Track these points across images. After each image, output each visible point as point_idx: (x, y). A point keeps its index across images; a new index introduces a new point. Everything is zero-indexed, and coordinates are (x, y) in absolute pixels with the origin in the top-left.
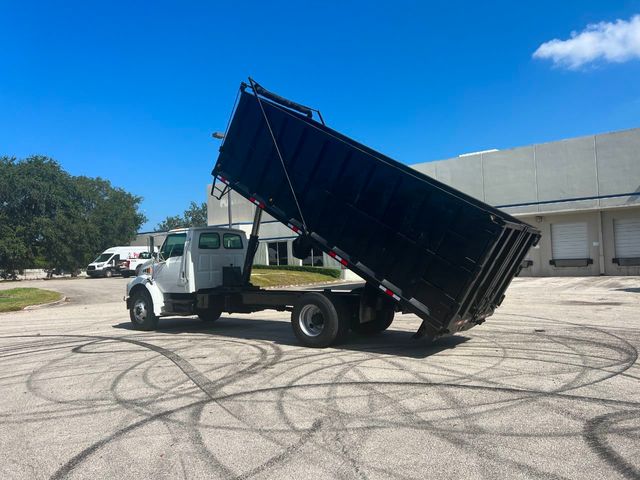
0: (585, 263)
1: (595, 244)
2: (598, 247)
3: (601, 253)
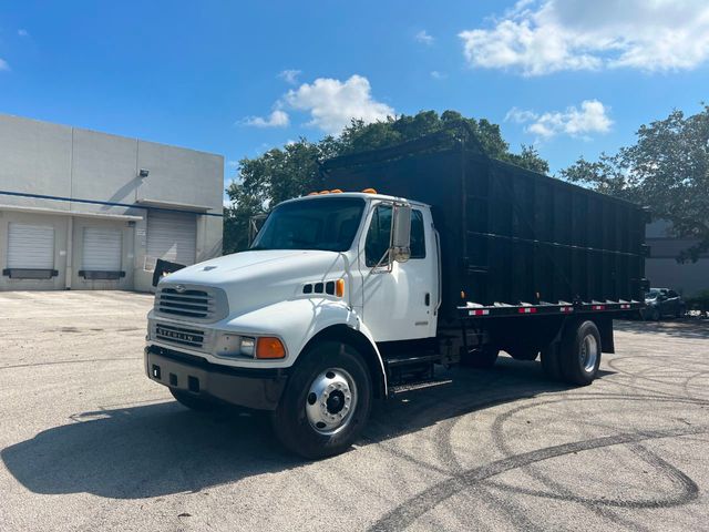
0: (49, 273)
1: (62, 253)
2: (66, 256)
3: (69, 264)
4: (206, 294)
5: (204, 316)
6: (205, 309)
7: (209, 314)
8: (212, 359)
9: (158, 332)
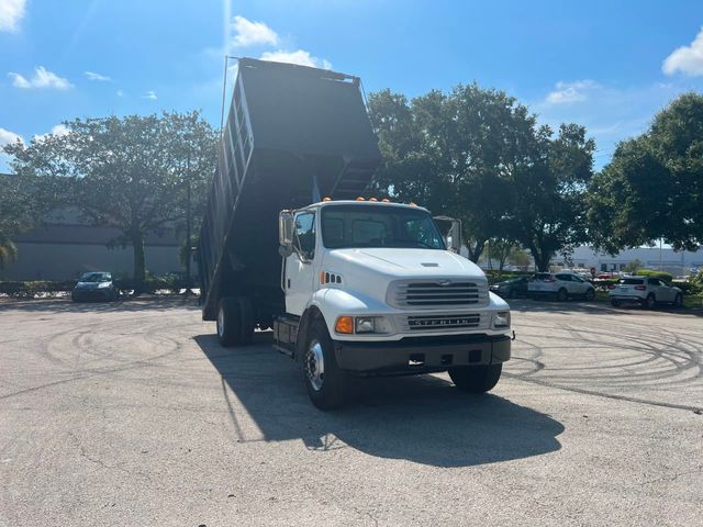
4: (474, 285)
5: (477, 302)
6: (477, 296)
7: (479, 300)
8: (490, 333)
9: (410, 323)
